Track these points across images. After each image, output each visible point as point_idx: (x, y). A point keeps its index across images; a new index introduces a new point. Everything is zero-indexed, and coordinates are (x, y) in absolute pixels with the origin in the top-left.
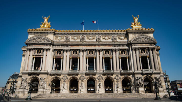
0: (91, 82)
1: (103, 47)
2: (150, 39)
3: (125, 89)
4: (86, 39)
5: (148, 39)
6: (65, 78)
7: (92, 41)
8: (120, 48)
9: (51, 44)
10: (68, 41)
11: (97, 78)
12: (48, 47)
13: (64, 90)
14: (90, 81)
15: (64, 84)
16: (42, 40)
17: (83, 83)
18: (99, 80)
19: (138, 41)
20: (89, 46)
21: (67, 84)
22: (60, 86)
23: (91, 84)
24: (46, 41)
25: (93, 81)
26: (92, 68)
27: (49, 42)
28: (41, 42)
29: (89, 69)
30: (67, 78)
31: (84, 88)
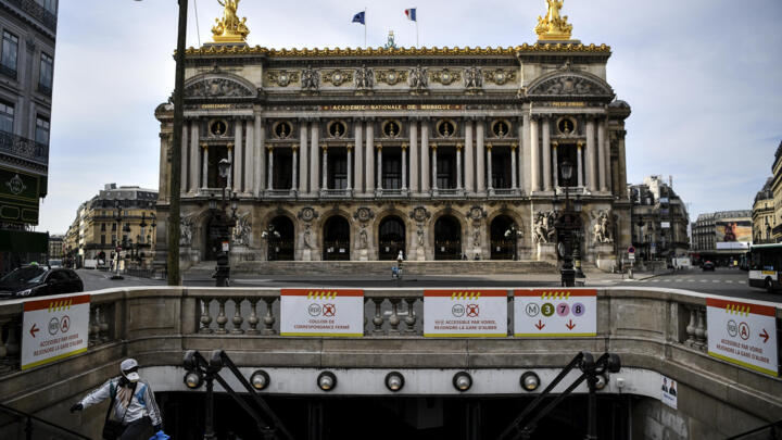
0: (392, 228)
1: (433, 110)
2: (592, 84)
3: (498, 249)
4: (375, 80)
5: (585, 83)
6: (309, 214)
7: (396, 87)
8: (492, 114)
9: (256, 102)
10: (313, 89)
11: (412, 216)
12: (248, 112)
13: (307, 252)
14: (387, 223)
15: (308, 233)
16: (225, 88)
17: (366, 229)
18: (417, 220)
19: (550, 92)
20: (384, 107)
21: (317, 232)
22: (293, 240)
23: (392, 231)
24: (237, 90)
25: (397, 223)
26: (395, 181)
27: (250, 94)
28: (223, 95)
29: (384, 186)
30: (316, 216)
31: (370, 244)
